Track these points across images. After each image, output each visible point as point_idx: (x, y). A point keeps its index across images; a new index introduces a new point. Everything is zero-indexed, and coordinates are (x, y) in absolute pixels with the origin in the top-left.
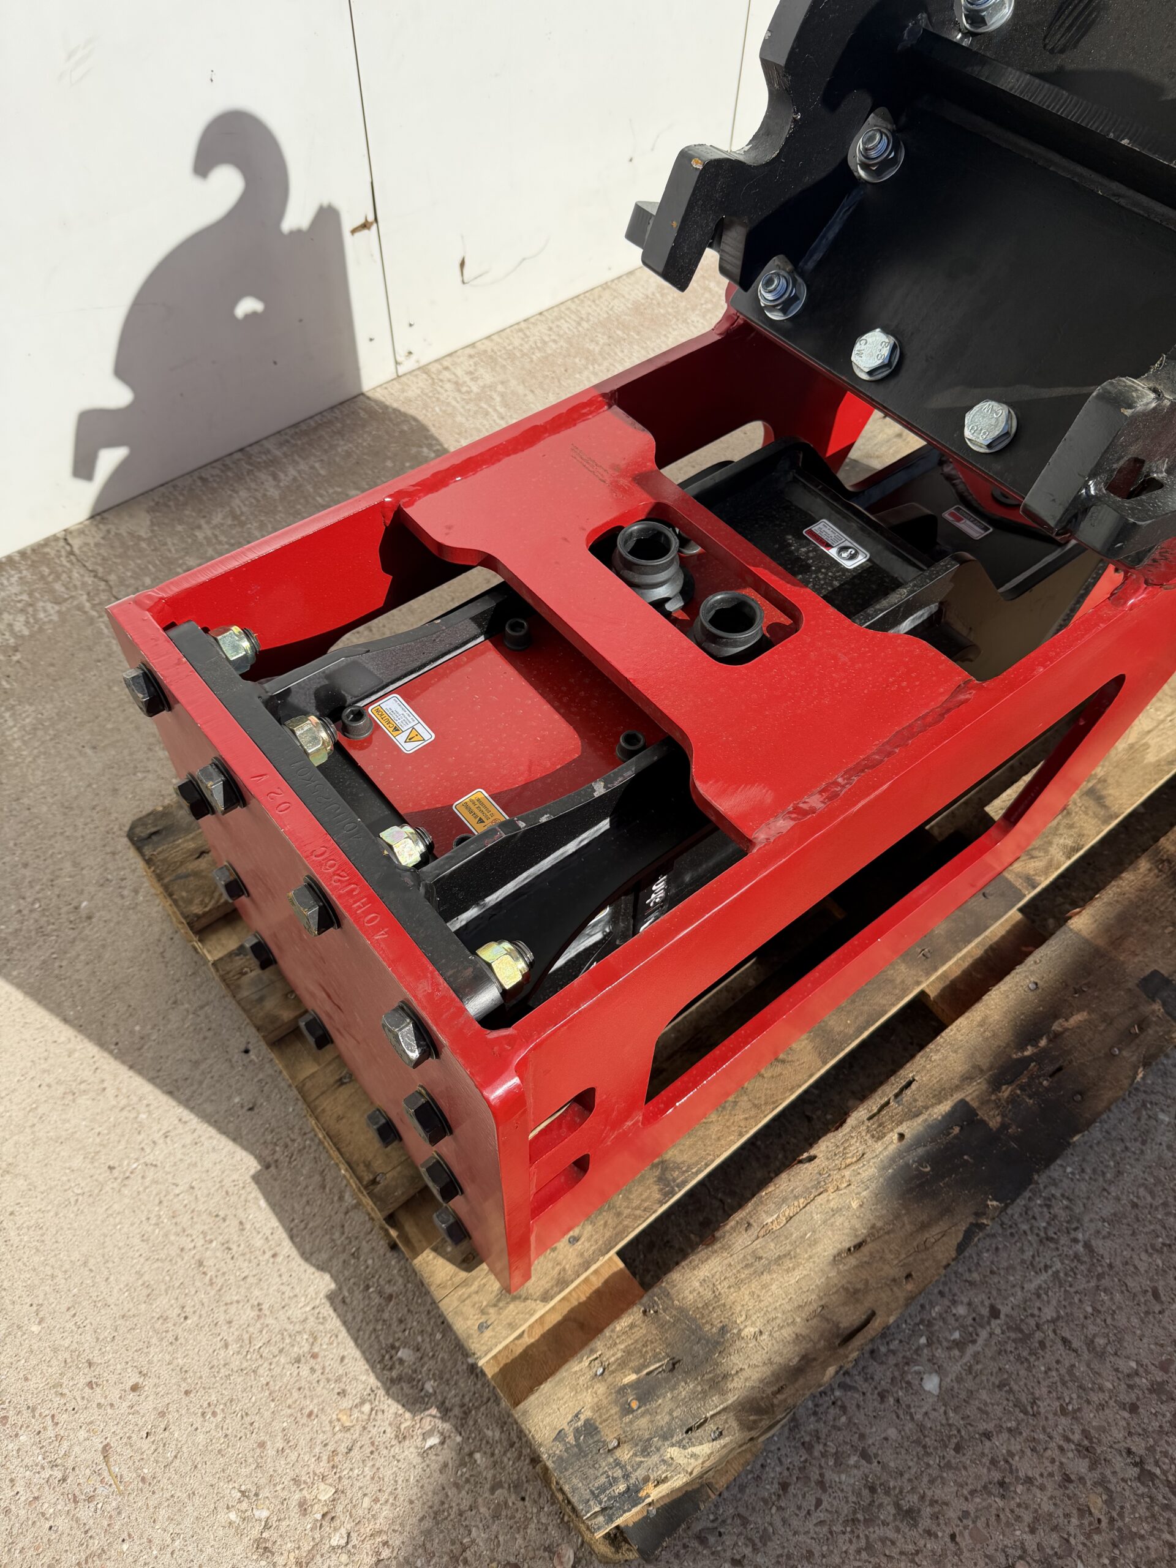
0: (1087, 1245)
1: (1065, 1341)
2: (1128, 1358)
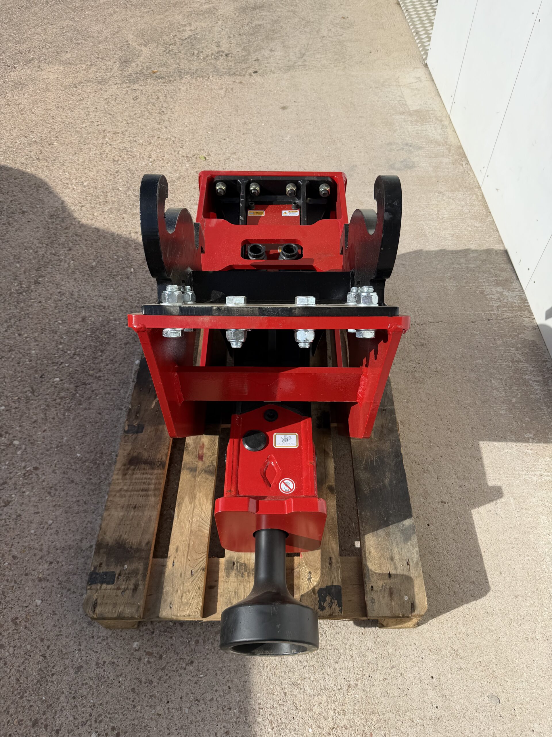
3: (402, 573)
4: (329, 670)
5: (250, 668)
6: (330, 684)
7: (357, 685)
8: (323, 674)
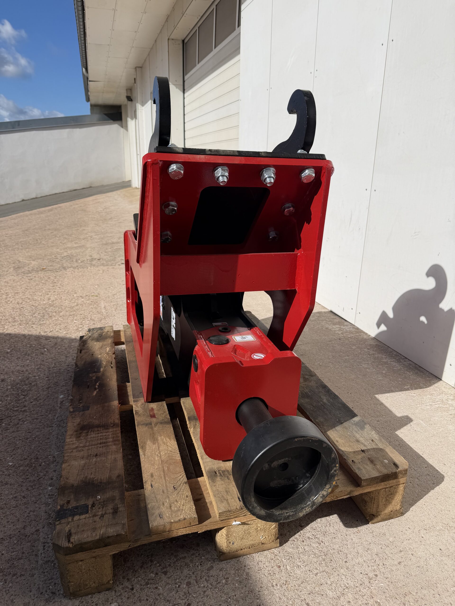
0: (53, 426)
1: (43, 415)
2: (27, 423)
3: (372, 448)
4: (342, 571)
5: (259, 591)
6: (349, 582)
7: (376, 575)
8: (338, 575)
